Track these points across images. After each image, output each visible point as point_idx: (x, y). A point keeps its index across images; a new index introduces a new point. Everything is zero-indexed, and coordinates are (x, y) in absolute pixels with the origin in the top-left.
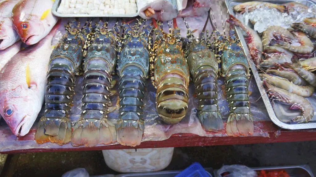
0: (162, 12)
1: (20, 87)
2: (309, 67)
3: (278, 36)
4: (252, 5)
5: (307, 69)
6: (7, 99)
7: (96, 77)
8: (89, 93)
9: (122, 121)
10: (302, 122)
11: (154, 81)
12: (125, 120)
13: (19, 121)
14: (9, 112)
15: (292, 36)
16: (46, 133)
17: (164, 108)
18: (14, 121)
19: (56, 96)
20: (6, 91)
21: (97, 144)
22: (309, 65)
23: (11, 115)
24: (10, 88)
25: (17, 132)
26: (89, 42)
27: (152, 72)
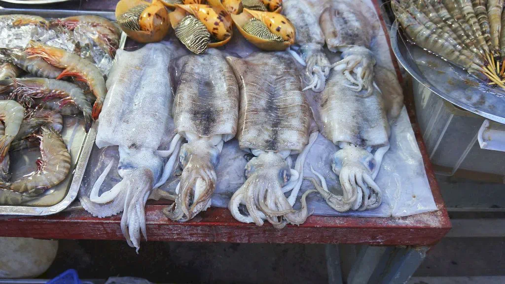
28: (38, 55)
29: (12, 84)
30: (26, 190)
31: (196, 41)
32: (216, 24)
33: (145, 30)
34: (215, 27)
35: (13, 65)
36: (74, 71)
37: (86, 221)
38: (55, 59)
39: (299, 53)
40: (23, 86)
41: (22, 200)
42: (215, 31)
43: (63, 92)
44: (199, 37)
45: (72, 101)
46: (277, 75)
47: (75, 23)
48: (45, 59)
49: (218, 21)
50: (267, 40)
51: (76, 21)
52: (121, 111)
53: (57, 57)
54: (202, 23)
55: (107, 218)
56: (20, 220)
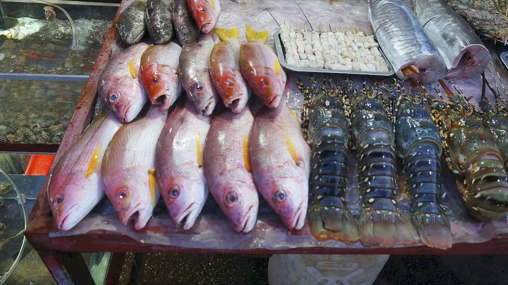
0: (427, 71)
1: (287, 164)
6: (276, 179)
7: (380, 154)
8: (377, 175)
9: (423, 215)
11: (451, 162)
12: (427, 213)
13: (295, 210)
14: (281, 196)
16: (326, 227)
17: (487, 199)
18: (290, 209)
19: (332, 177)
20: (270, 168)
21: (395, 244)
23: (285, 200)
24: (275, 165)
25: (294, 224)
26: (349, 107)
27: (446, 151)
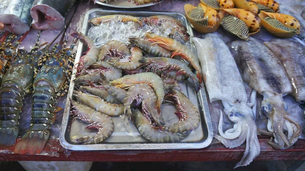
0: (12, 26)
2: (122, 85)
3: (114, 51)
4: (109, 19)
5: (120, 87)
10: (89, 142)
15: (127, 52)
22: (123, 83)
28: (156, 43)
29: (147, 62)
30: (179, 132)
31: (244, 32)
32: (254, 21)
33: (211, 25)
34: (253, 23)
35: (141, 49)
36: (180, 53)
37: (222, 151)
38: (169, 45)
39: (301, 39)
40: (154, 63)
41: (179, 138)
42: (253, 26)
43: (178, 66)
44: (246, 30)
45: (184, 72)
46: (300, 54)
47: (157, 20)
48: (161, 45)
49: (255, 19)
50: (287, 31)
51: (156, 19)
52: (220, 78)
53: (170, 44)
54: (242, 21)
55: (235, 148)
56: (179, 152)
